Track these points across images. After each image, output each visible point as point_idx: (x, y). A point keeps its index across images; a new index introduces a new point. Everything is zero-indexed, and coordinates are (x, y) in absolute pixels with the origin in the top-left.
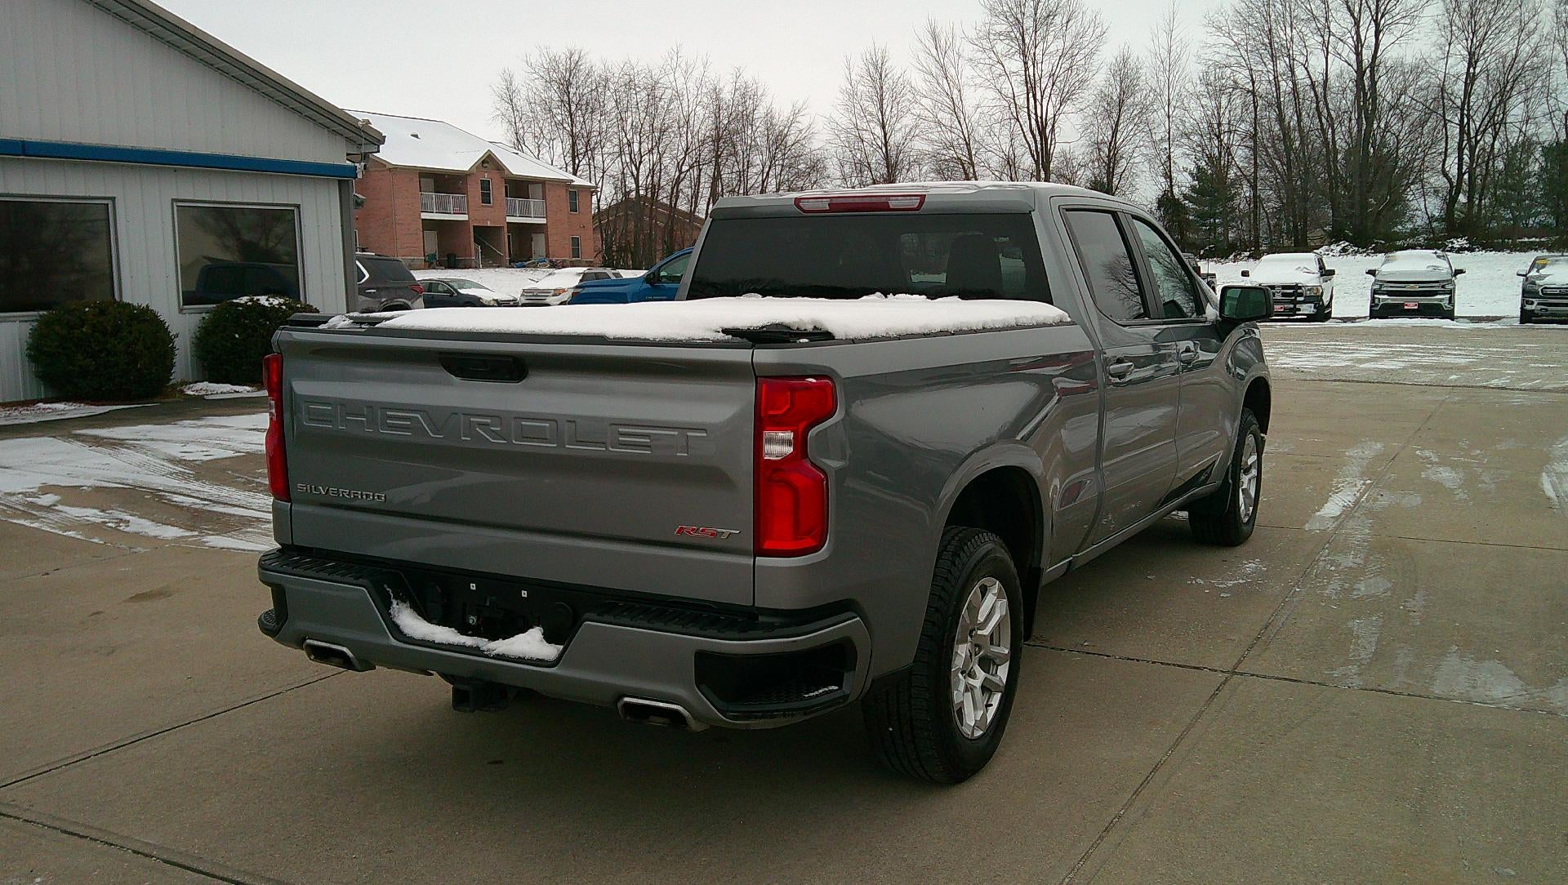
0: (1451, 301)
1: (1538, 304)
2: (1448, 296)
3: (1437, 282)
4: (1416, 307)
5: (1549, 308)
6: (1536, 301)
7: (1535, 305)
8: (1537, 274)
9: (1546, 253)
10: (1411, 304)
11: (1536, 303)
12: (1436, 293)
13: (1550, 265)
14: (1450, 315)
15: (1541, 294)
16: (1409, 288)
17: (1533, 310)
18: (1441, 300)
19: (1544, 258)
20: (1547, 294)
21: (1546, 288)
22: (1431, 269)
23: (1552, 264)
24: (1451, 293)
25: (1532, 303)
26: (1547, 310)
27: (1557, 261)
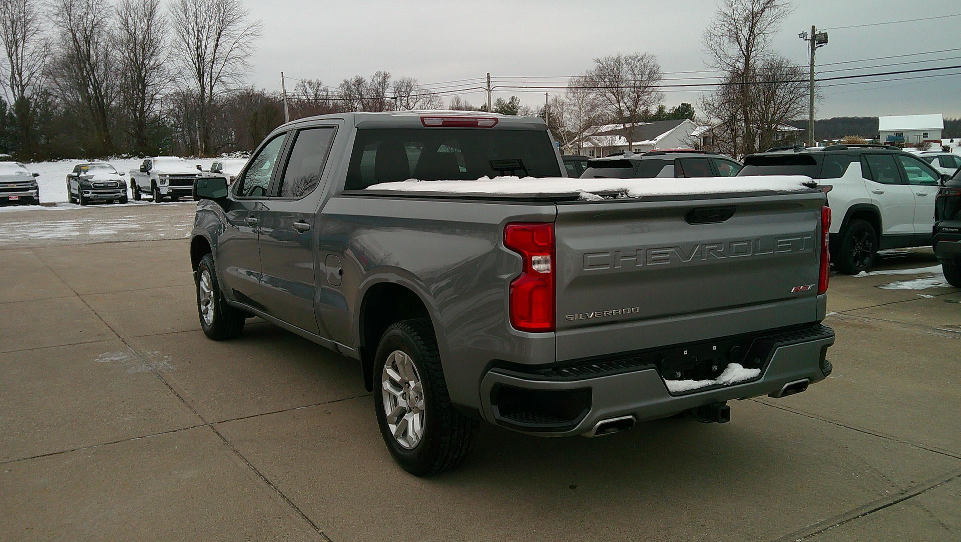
0: (38, 193)
1: (92, 193)
2: (36, 191)
3: (27, 182)
4: (17, 199)
5: (99, 195)
6: (91, 191)
7: (90, 194)
8: (84, 175)
9: (85, 162)
10: (14, 197)
11: (90, 193)
12: (27, 189)
13: (90, 169)
14: (37, 203)
15: (93, 187)
16: (10, 186)
17: (89, 197)
18: (32, 193)
19: (86, 165)
20: (96, 187)
21: (95, 183)
22: (18, 174)
23: (92, 169)
24: (37, 188)
25: (88, 193)
26: (98, 196)
27: (93, 167)
